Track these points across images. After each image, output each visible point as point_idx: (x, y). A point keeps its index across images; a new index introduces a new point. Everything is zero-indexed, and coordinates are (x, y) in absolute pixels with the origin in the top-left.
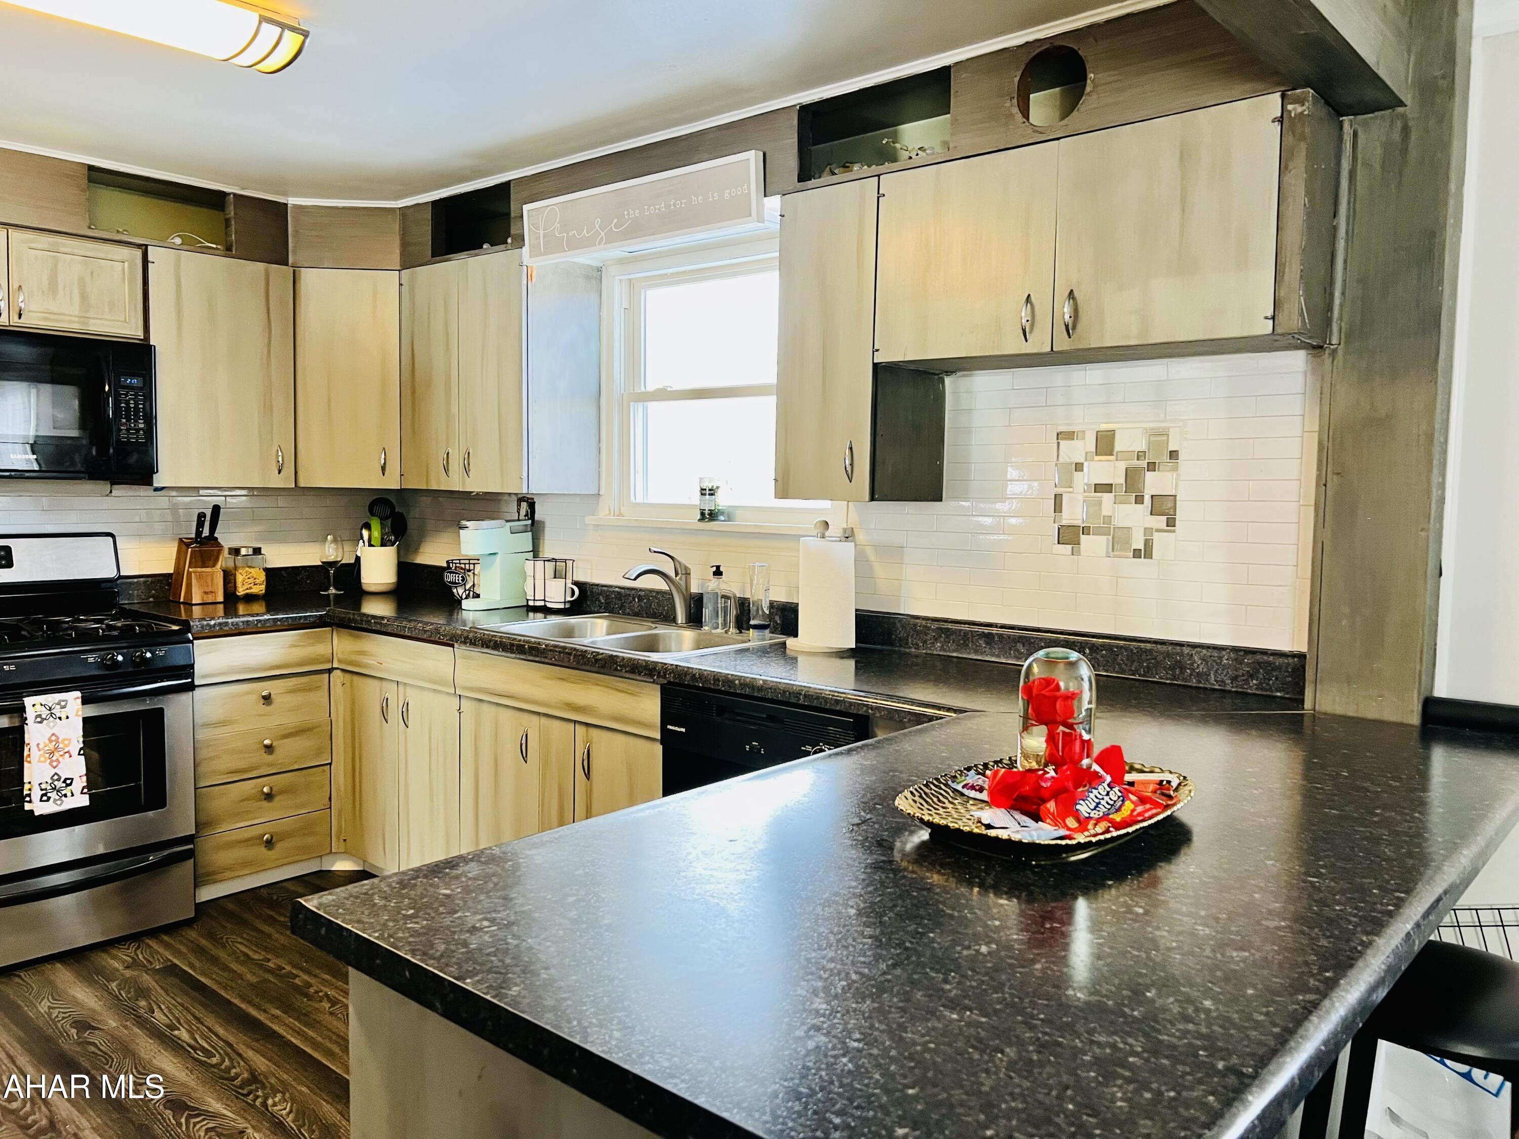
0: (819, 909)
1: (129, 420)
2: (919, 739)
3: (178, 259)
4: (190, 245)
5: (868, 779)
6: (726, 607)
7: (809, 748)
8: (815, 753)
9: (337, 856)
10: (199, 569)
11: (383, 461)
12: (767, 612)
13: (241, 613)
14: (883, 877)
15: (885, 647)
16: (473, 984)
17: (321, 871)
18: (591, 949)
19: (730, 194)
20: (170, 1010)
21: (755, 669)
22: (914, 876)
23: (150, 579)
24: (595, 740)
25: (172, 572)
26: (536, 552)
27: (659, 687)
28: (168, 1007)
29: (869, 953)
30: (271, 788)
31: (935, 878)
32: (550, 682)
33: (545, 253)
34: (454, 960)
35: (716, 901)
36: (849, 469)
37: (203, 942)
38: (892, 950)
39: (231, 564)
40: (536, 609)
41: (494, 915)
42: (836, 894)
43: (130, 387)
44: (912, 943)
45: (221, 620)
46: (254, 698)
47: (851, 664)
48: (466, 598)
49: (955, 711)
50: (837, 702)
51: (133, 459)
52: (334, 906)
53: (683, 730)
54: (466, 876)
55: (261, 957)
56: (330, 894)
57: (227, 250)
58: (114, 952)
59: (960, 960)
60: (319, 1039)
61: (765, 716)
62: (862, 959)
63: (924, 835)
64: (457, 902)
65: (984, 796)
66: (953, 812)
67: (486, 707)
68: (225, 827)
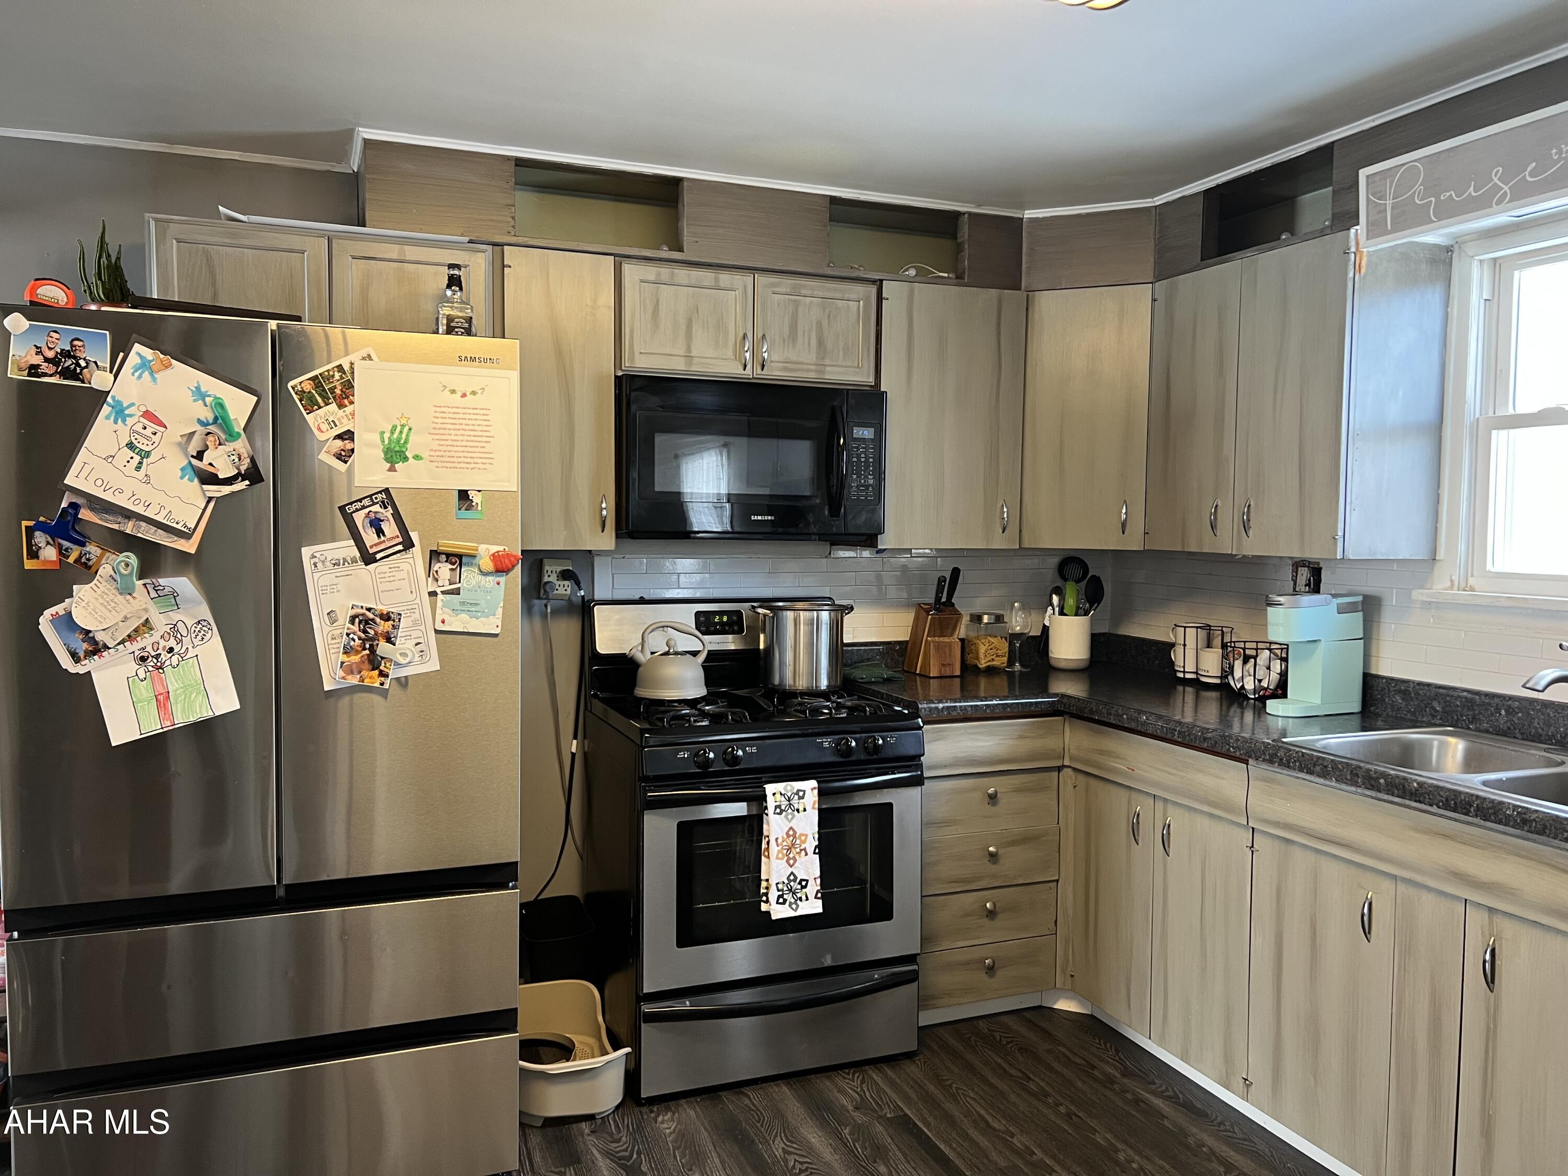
1: (859, 475)
3: (911, 293)
4: (923, 276)
9: (1060, 994)
10: (937, 639)
11: (1123, 517)
17: (1040, 1007)
23: (884, 648)
24: (1506, 935)
25: (909, 639)
30: (995, 905)
33: (1394, 231)
37: (931, 1088)
39: (971, 633)
43: (861, 440)
46: (980, 798)
51: (862, 519)
55: (1003, 1128)
57: (959, 278)
67: (1297, 852)
68: (945, 945)
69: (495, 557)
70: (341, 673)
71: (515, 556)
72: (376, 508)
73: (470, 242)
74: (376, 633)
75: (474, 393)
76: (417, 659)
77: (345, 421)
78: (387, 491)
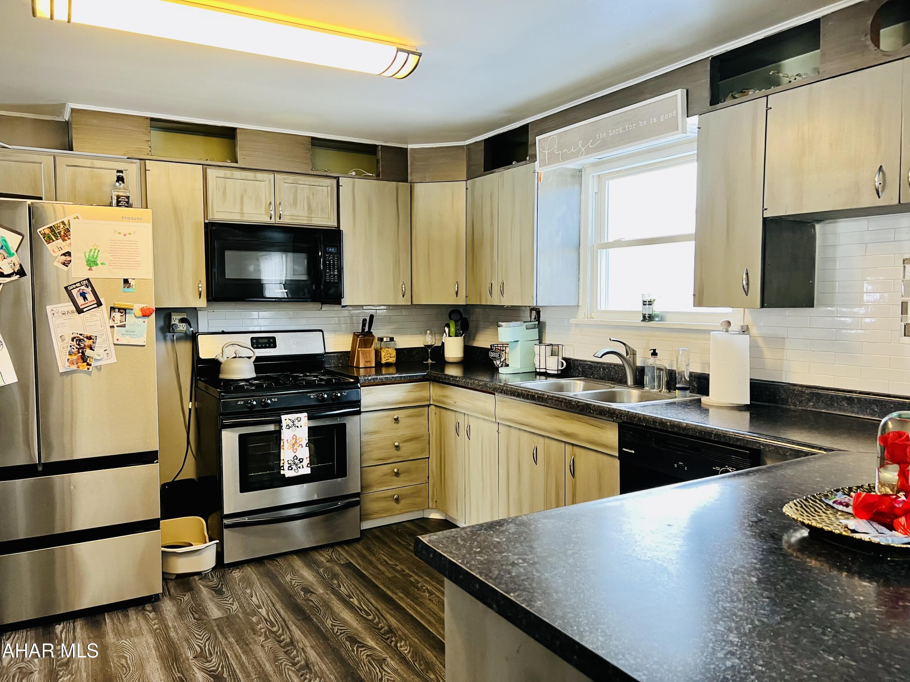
0: (730, 576)
1: (330, 270)
2: (799, 468)
3: (354, 183)
4: (360, 175)
5: (763, 492)
6: (660, 376)
7: (718, 468)
8: (722, 472)
9: (431, 510)
10: (363, 349)
11: (456, 289)
12: (688, 379)
13: (383, 373)
14: (776, 559)
15: (771, 404)
16: (515, 597)
17: (423, 518)
18: (583, 584)
19: (664, 117)
20: (348, 587)
21: (681, 416)
22: (799, 560)
23: (339, 354)
24: (577, 454)
25: (350, 350)
26: (540, 341)
27: (617, 424)
28: (347, 585)
29: (767, 609)
30: (398, 470)
31: (813, 563)
32: (550, 418)
33: (549, 164)
34: (504, 581)
35: (661, 562)
36: (746, 287)
37: (364, 552)
38: (784, 608)
39: (379, 346)
40: (541, 374)
41: (525, 557)
42: (743, 567)
43: (331, 253)
44: (797, 605)
45: (374, 377)
46: (390, 420)
47: (747, 415)
48: (501, 366)
49: (825, 450)
50: (738, 440)
51: (332, 291)
52: (437, 542)
53: (633, 452)
54: (508, 532)
55: (393, 563)
56: (434, 535)
57: (378, 177)
58: (321, 552)
59: (835, 621)
60: (424, 613)
61: (687, 446)
62: (762, 612)
63: (805, 533)
64: (504, 547)
65: (850, 510)
66: (826, 519)
67: (513, 431)
68: (375, 489)
69: (142, 310)
70: (67, 364)
71: (152, 309)
72: (83, 287)
73: (128, 158)
74: (85, 346)
75: (130, 234)
76: (105, 357)
77: (66, 247)
78: (88, 280)
